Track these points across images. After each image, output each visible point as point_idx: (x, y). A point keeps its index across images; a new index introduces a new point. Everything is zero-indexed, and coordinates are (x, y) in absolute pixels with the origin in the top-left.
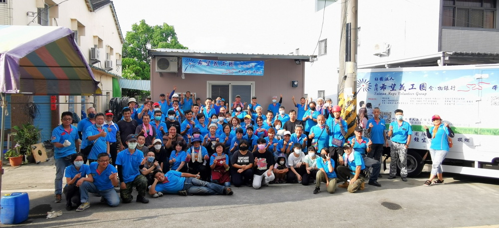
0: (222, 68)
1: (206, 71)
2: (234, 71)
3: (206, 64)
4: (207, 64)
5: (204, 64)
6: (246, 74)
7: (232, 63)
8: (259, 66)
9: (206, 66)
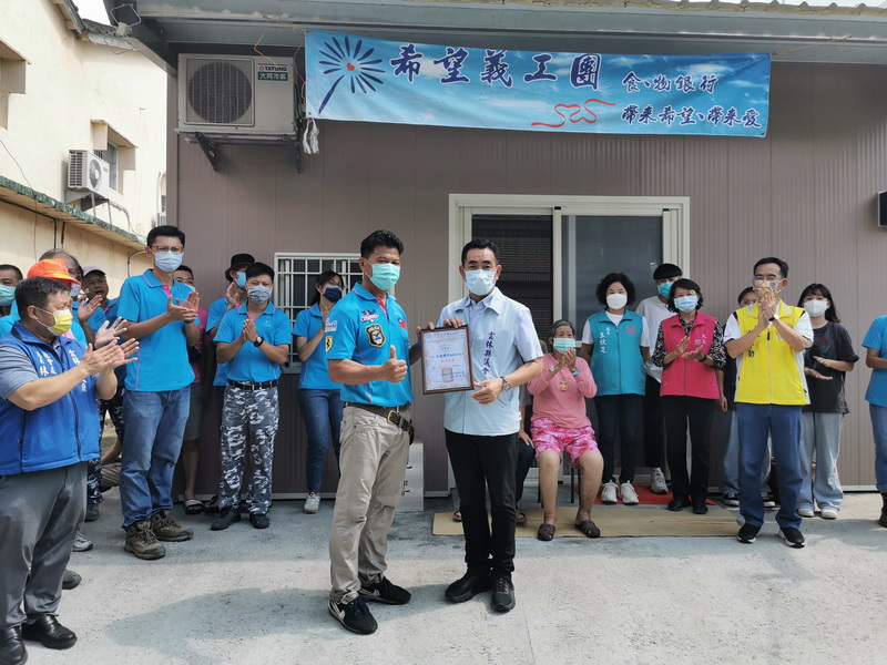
0: (530, 95)
1: (440, 110)
2: (601, 110)
3: (441, 71)
4: (446, 73)
5: (430, 67)
7: (587, 66)
8: (740, 83)
9: (444, 81)
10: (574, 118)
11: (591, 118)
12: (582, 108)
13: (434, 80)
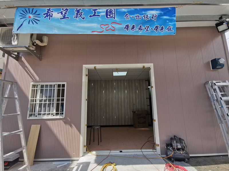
0: (91, 22)
1: (59, 28)
2: (117, 26)
3: (60, 16)
4: (62, 16)
5: (56, 15)
6: (140, 33)
7: (111, 12)
8: (165, 17)
9: (61, 19)
10: (107, 29)
11: (113, 29)
12: (110, 26)
13: (58, 19)
